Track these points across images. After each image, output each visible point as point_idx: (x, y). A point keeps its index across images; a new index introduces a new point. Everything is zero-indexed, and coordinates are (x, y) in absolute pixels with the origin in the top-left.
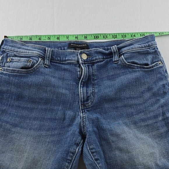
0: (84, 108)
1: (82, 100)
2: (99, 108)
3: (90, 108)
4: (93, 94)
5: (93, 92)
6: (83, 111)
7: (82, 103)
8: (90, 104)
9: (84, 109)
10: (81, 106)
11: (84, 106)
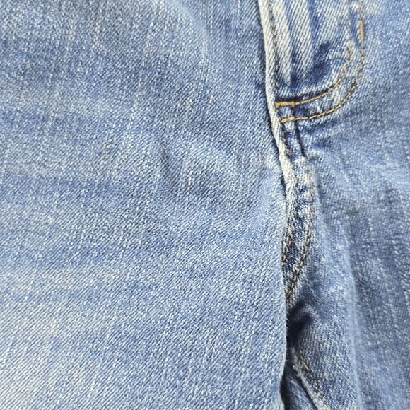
0: (296, 122)
1: (286, 70)
2: (393, 124)
3: (334, 122)
4: (353, 31)
5: (352, 15)
6: (295, 143)
7: (285, 93)
8: (337, 96)
9: (297, 131)
10: (280, 114)
11: (295, 111)
